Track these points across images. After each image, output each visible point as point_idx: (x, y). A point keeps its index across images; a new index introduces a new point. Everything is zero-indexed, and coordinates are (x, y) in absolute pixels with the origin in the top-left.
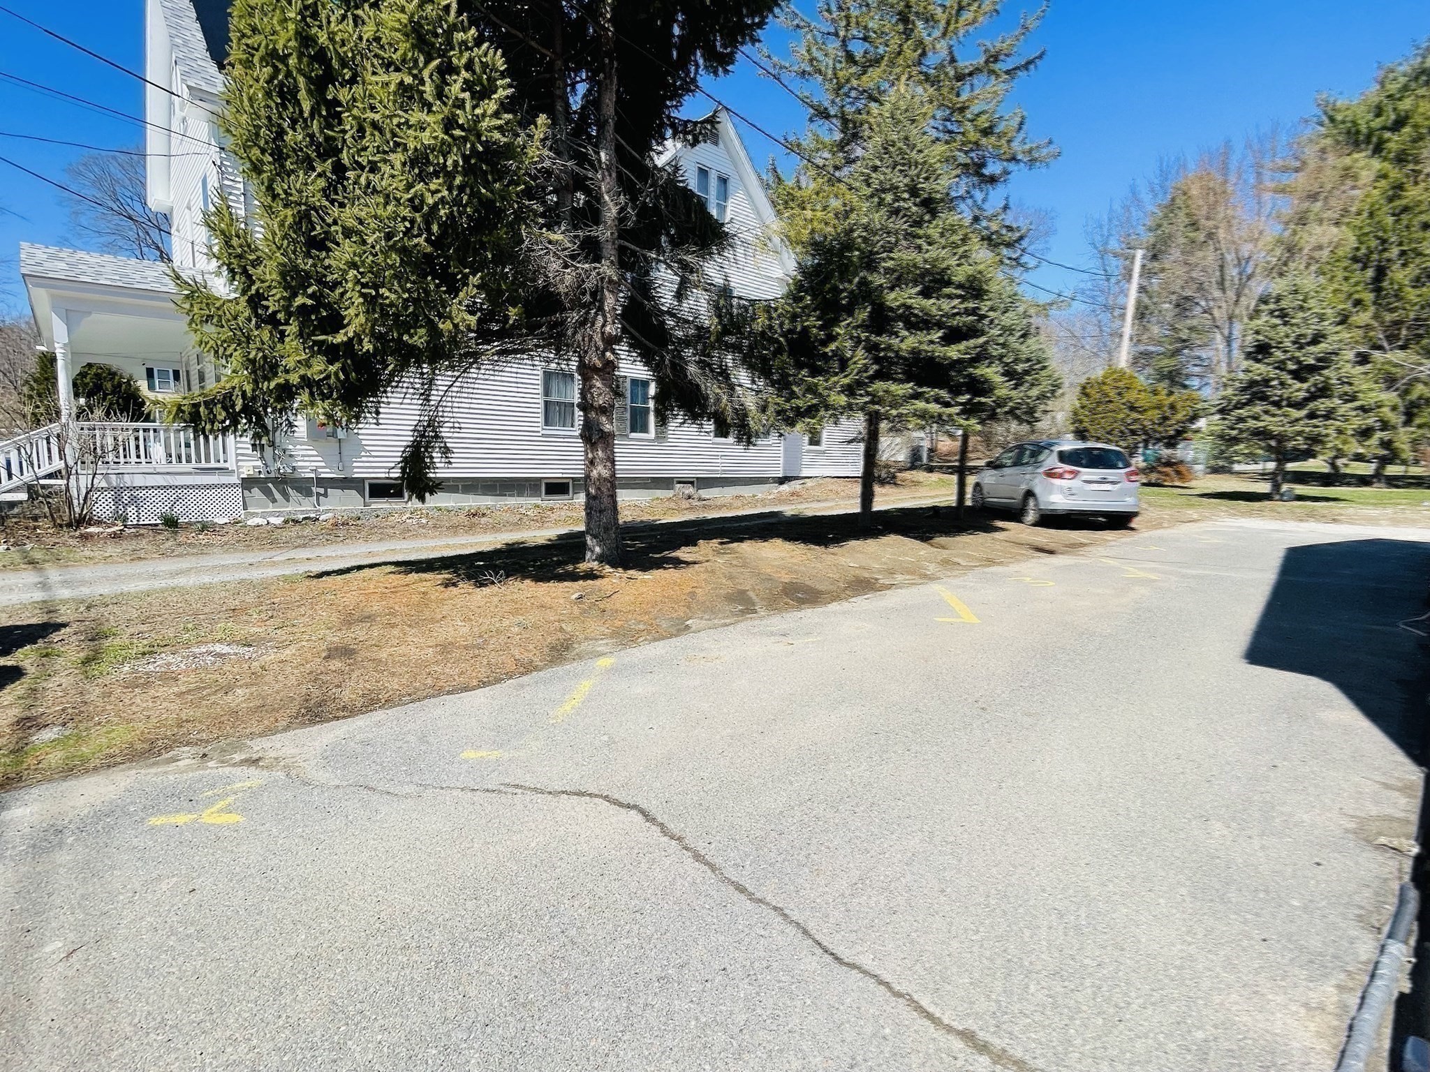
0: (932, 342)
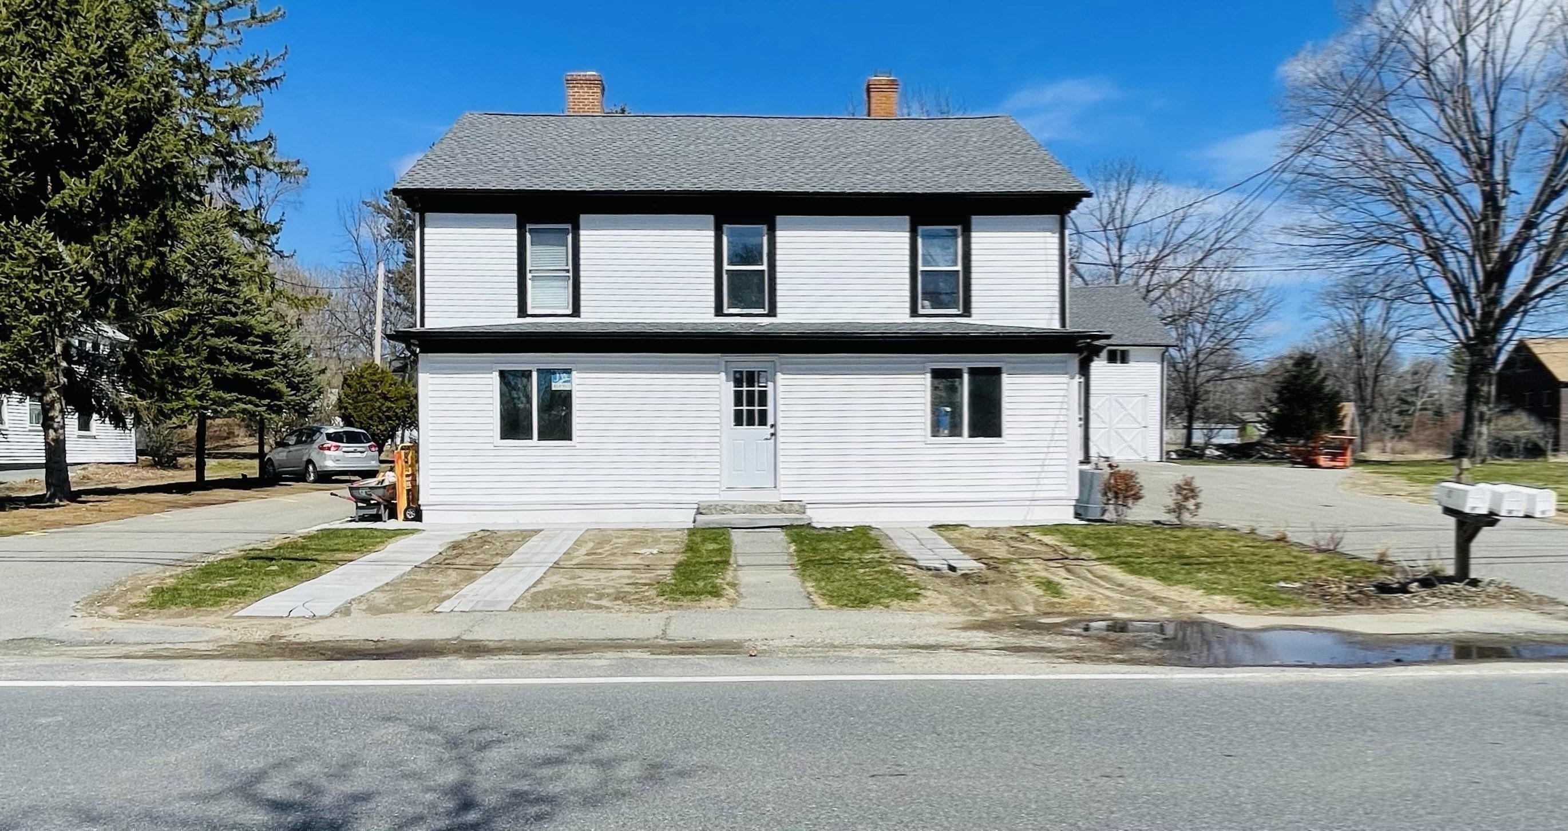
0: (245, 370)
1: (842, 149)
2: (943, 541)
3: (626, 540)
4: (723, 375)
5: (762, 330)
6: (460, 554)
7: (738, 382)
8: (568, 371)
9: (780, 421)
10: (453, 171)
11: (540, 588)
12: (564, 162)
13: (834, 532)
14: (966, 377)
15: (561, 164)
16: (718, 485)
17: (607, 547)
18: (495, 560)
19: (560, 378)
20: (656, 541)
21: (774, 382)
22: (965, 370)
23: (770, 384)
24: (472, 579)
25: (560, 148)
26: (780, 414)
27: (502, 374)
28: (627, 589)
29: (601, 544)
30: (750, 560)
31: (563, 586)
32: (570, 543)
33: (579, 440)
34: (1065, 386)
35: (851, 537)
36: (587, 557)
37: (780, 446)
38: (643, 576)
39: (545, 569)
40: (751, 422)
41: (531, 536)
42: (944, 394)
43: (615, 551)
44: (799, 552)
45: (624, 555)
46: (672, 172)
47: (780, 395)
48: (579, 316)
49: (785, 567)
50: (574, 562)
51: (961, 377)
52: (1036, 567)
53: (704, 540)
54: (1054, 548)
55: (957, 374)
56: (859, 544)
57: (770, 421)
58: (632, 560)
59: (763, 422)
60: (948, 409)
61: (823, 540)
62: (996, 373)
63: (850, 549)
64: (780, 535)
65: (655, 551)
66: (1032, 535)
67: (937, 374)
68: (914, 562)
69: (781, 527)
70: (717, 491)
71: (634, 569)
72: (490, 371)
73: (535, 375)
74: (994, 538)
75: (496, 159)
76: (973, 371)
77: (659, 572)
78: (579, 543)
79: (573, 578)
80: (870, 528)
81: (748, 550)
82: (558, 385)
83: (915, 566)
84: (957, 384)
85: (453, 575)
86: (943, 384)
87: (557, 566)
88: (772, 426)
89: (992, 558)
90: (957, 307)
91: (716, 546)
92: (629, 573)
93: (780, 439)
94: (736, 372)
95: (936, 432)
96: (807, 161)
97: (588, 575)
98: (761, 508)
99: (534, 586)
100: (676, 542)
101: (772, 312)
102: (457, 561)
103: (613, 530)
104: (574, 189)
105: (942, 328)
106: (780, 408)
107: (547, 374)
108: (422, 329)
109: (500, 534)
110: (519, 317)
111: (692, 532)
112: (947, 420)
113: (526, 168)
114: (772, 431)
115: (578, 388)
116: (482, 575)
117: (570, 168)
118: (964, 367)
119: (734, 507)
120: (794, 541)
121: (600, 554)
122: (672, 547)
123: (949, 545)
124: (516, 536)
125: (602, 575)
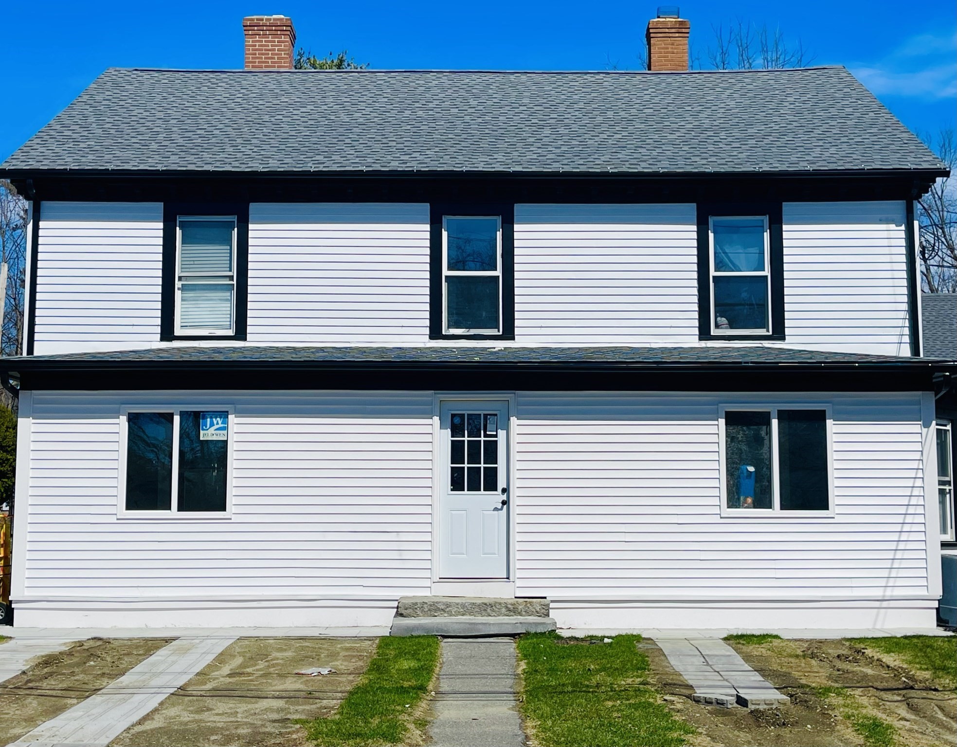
1: (610, 114)
2: (739, 660)
3: (289, 654)
4: (436, 419)
5: (492, 358)
6: (51, 674)
7: (456, 430)
8: (224, 415)
9: (515, 484)
10: (82, 145)
11: (149, 726)
12: (233, 133)
13: (586, 644)
14: (775, 423)
15: (228, 136)
16: (427, 574)
17: (261, 665)
18: (97, 685)
19: (212, 425)
20: (333, 656)
21: (507, 428)
22: (774, 414)
23: (502, 434)
24: (56, 711)
25: (229, 114)
26: (514, 475)
27: (133, 419)
28: (269, 729)
29: (252, 660)
30: (458, 685)
31: (181, 723)
32: (209, 659)
33: (235, 510)
34: (918, 438)
35: (609, 651)
36: (229, 680)
37: (515, 519)
38: (300, 708)
39: (162, 697)
40: (474, 486)
41: (158, 648)
42: (744, 447)
43: (272, 670)
44: (531, 673)
45: (282, 676)
46: (377, 147)
47: (515, 448)
48: (245, 339)
49: (505, 696)
50: (209, 686)
51: (769, 424)
52: (864, 701)
53: (401, 654)
54: (897, 672)
55: (764, 419)
56: (617, 664)
57: (501, 483)
58: (291, 684)
59: (491, 485)
60: (751, 469)
61: (569, 656)
62: (818, 419)
63: (604, 669)
64: (510, 648)
65: (325, 671)
66: (869, 652)
67: (732, 419)
68: (687, 692)
69: (513, 636)
70: (427, 583)
71: (290, 697)
72: (116, 414)
73: (177, 419)
74: (813, 656)
75: (143, 129)
76: (783, 416)
77: (325, 702)
78: (222, 658)
79: (200, 711)
80: (638, 638)
81: (460, 669)
82: (209, 433)
83: (689, 697)
84: (763, 433)
85: (33, 704)
86: (741, 433)
87: (182, 692)
88: (504, 491)
89: (802, 686)
90: (764, 326)
91: (413, 664)
92: (280, 703)
93: (515, 510)
94: (453, 416)
95: (734, 501)
96: (562, 130)
97: (222, 706)
98: (487, 607)
99: (140, 722)
100: (360, 658)
101: (509, 333)
102: (44, 684)
103: (275, 638)
104: (244, 168)
105: (743, 356)
106: (515, 465)
107: (193, 420)
108: (30, 358)
109: (116, 643)
110: (162, 339)
111: (385, 642)
112: (749, 485)
113: (181, 141)
114: (504, 497)
115: (236, 438)
116: (72, 705)
117: (239, 141)
118: (773, 409)
119: (448, 605)
120: (526, 656)
121: (249, 674)
122: (352, 665)
123: (747, 667)
124: (137, 647)
125: (242, 707)
